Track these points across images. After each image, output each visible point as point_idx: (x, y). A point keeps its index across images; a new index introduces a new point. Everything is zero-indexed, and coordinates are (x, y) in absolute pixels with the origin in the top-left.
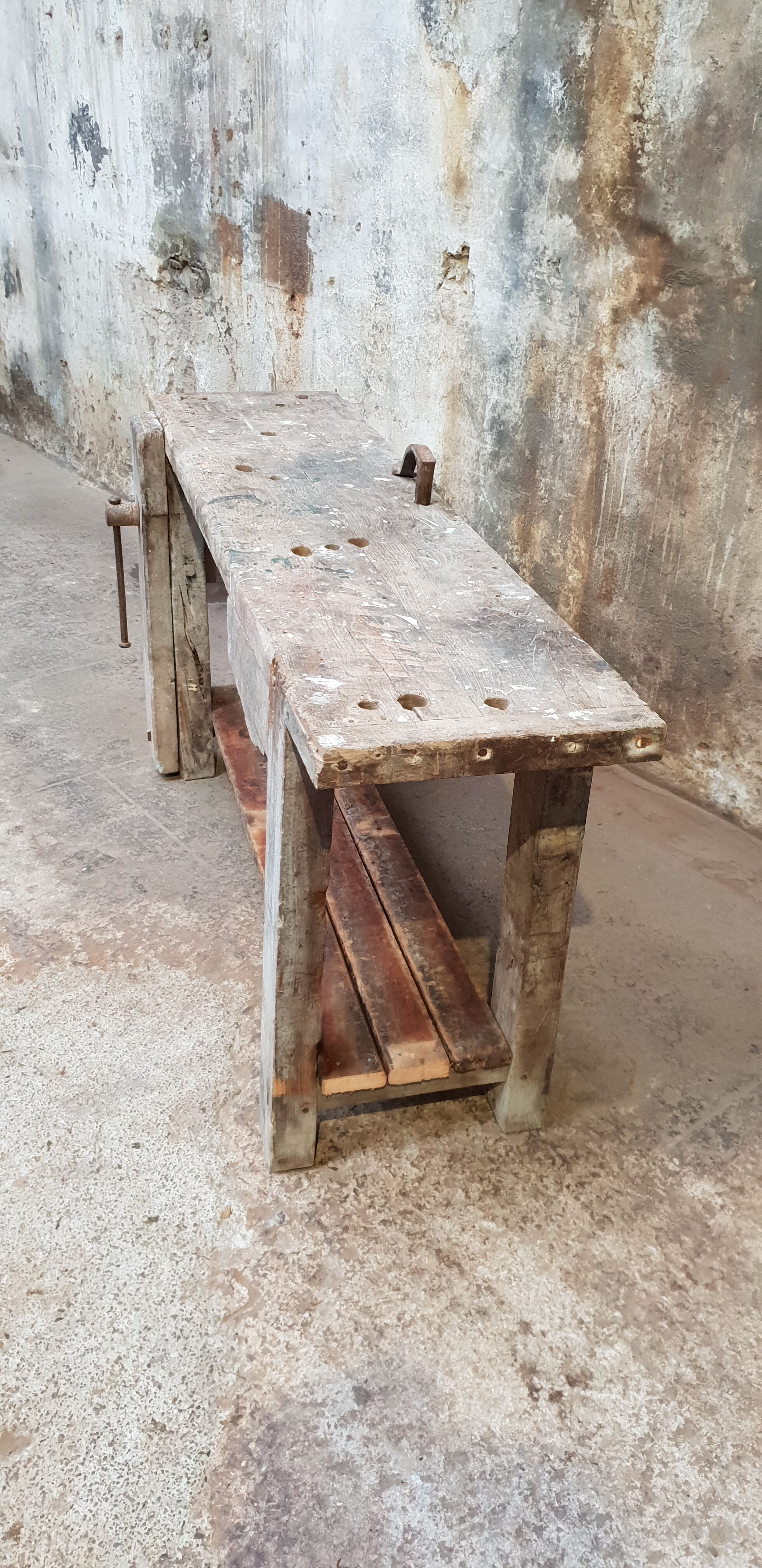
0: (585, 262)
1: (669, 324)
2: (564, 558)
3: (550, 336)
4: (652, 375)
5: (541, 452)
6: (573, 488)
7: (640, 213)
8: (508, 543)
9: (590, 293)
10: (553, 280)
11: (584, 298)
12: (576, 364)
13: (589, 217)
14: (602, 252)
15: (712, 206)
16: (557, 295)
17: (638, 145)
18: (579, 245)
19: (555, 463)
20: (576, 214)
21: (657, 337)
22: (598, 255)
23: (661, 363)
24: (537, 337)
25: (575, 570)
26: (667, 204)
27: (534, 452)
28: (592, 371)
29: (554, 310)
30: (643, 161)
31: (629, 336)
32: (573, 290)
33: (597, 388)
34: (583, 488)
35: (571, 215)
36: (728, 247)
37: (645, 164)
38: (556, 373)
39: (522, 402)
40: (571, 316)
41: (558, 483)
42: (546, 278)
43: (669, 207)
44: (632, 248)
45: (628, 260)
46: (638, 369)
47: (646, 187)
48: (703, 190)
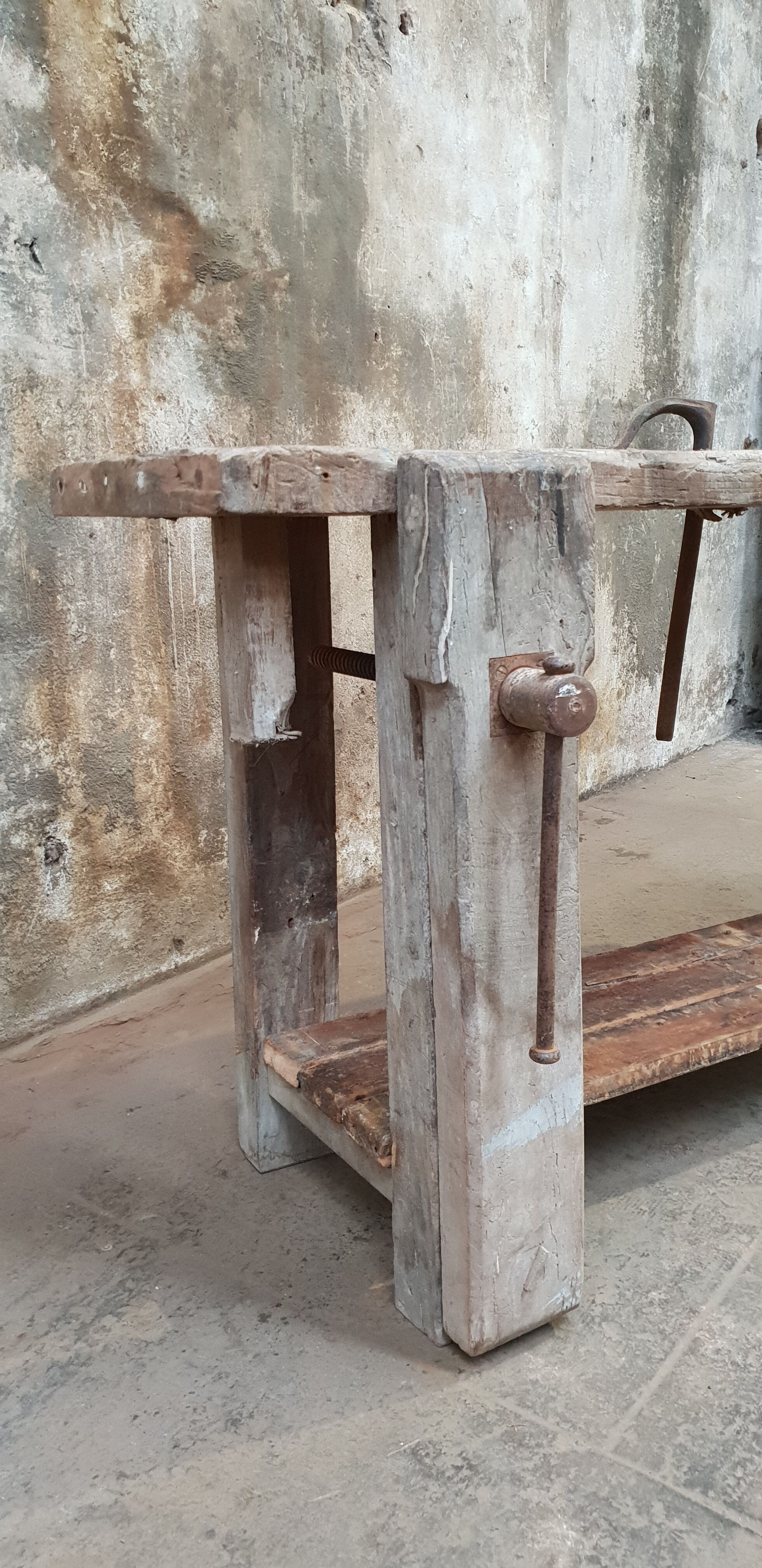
0: (79, 246)
1: (209, 332)
2: (131, 712)
3: (44, 369)
4: (203, 404)
5: (59, 565)
6: (124, 599)
7: (150, 177)
8: (25, 745)
9: (95, 295)
10: (31, 275)
11: (87, 302)
12: (93, 407)
13: (74, 175)
14: (104, 231)
15: (234, 180)
16: (43, 301)
17: (131, 80)
18: (66, 220)
19: (88, 574)
20: (52, 168)
21: (198, 352)
22: (97, 236)
23: (210, 386)
24: (19, 371)
25: (151, 720)
26: (183, 170)
27: (48, 568)
28: (120, 414)
29: (44, 326)
30: (141, 103)
31: (163, 355)
32: (67, 292)
33: (133, 437)
34: (139, 593)
35: (44, 167)
36: (258, 234)
37: (145, 110)
38: (62, 427)
39: (8, 491)
40: (72, 332)
41: (99, 601)
42: (17, 271)
43: (187, 175)
44: (146, 229)
45: (144, 245)
46: (184, 399)
47: (153, 143)
48: (221, 160)
